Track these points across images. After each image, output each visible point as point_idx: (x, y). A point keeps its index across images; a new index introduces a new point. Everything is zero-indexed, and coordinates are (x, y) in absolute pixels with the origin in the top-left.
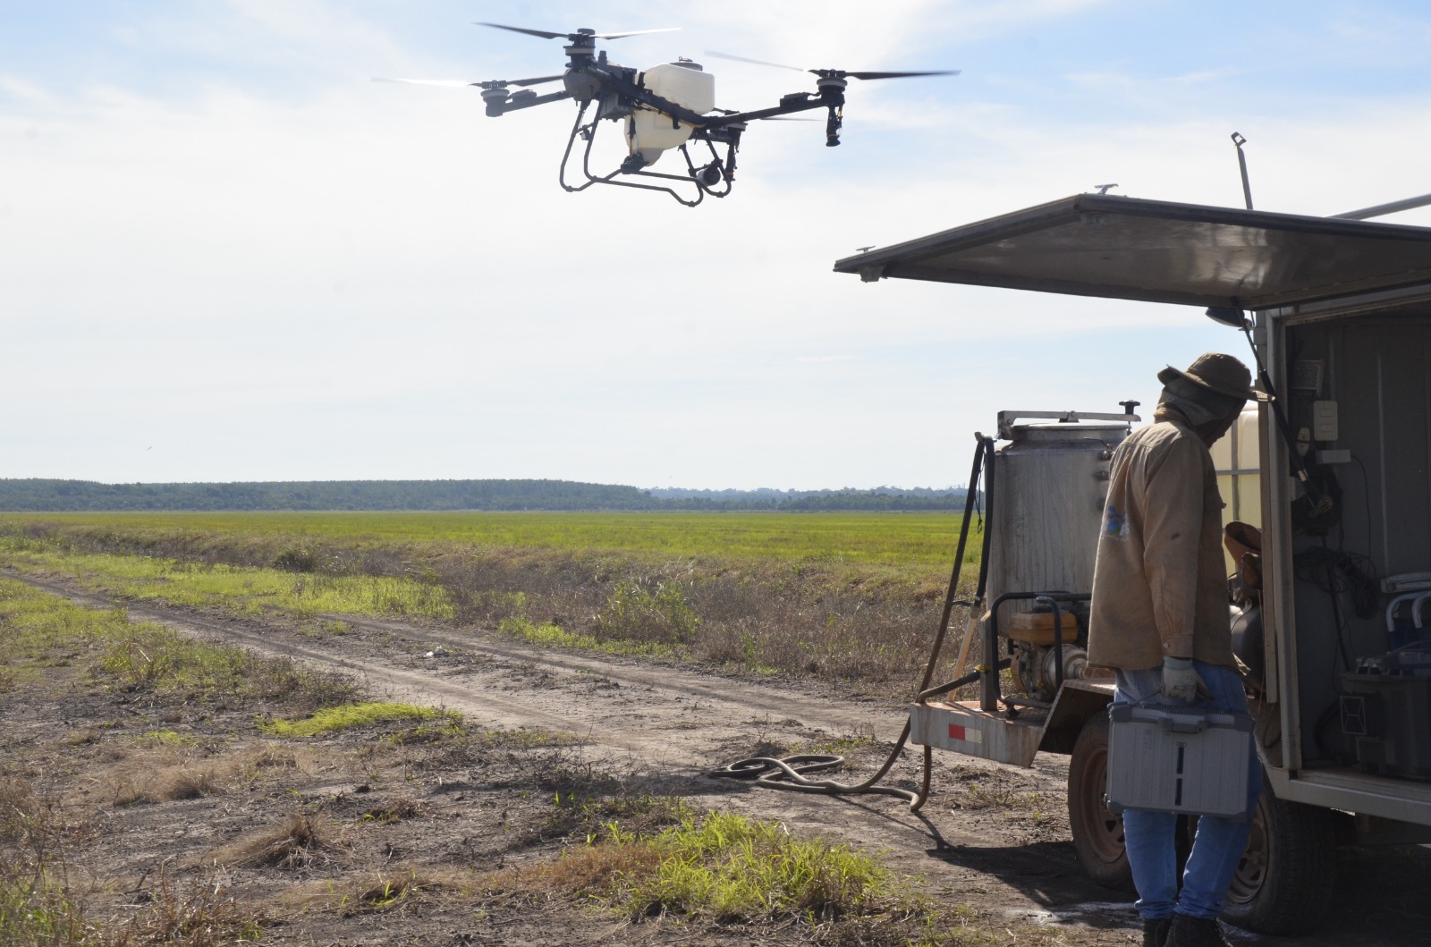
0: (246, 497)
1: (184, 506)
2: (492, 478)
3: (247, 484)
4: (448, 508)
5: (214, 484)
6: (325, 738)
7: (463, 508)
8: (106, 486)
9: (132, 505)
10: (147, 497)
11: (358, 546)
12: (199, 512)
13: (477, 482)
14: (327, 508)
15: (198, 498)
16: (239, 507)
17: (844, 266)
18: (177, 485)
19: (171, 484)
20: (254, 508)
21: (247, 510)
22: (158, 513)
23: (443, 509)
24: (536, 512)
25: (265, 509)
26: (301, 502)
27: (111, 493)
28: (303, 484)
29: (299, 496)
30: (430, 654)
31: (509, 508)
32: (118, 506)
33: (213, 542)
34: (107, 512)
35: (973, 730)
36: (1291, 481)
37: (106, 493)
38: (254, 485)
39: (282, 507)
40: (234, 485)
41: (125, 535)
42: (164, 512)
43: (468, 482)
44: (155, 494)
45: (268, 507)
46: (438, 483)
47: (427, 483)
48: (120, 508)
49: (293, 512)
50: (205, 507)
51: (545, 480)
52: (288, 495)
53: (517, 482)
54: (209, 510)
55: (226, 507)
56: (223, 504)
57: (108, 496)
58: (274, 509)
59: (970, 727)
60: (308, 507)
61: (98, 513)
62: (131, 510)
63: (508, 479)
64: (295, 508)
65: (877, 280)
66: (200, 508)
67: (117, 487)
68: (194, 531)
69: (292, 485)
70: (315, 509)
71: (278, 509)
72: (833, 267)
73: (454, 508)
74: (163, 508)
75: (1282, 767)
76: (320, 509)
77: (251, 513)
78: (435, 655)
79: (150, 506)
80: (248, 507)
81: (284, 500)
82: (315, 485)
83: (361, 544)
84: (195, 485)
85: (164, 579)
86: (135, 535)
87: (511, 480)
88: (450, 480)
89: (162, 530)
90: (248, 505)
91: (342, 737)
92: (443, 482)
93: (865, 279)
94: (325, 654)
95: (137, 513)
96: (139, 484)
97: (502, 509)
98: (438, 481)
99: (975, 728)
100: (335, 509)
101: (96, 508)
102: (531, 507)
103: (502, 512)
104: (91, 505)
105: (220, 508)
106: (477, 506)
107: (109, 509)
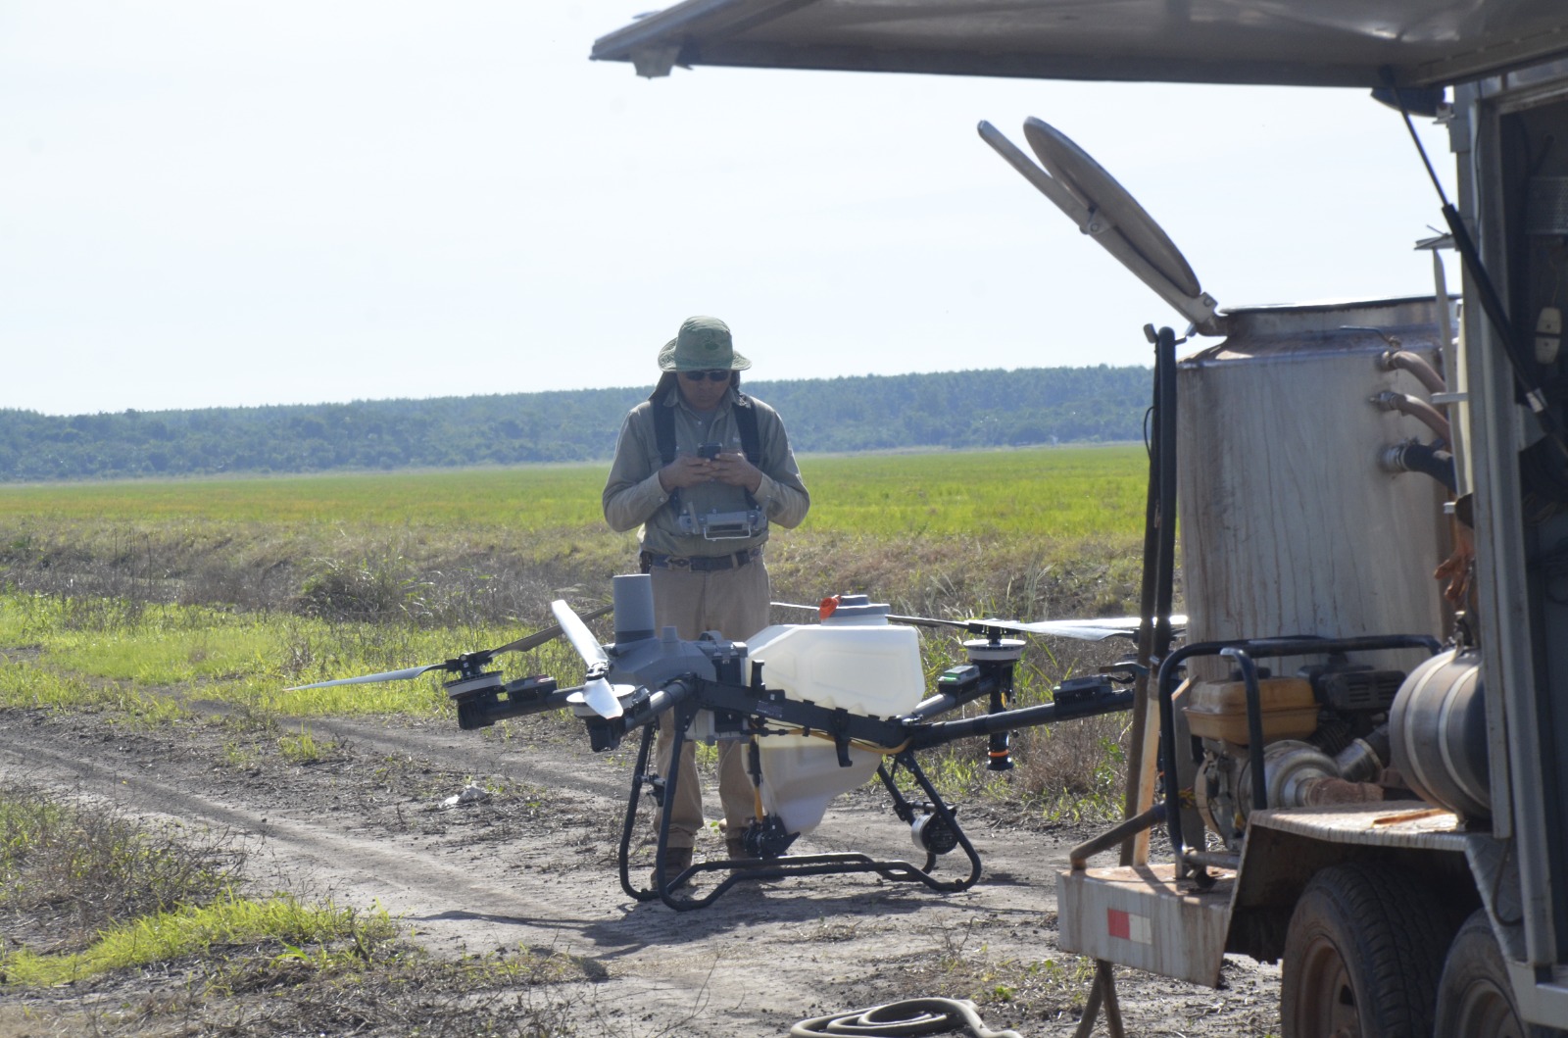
0: (387, 438)
1: (241, 464)
2: (971, 368)
3: (386, 405)
4: (865, 445)
5: (309, 408)
6: (93, 988)
7: (902, 444)
8: (56, 422)
9: (119, 465)
10: (152, 445)
11: (575, 550)
12: (275, 477)
13: (935, 379)
14: (575, 456)
15: (272, 442)
16: (370, 461)
17: (609, 49)
18: (223, 413)
19: (209, 410)
20: (405, 462)
21: (388, 467)
22: (179, 481)
23: (856, 448)
24: (1078, 447)
25: (433, 463)
26: (517, 443)
27: (69, 438)
28: (522, 399)
29: (512, 429)
30: (453, 800)
31: (1017, 439)
32: (84, 468)
33: (255, 550)
34: (60, 485)
35: (1139, 918)
36: (1518, 413)
37: (55, 438)
38: (404, 407)
39: (471, 457)
40: (356, 409)
41: (61, 541)
42: (193, 480)
43: (914, 379)
44: (171, 437)
45: (440, 459)
46: (841, 385)
47: (815, 385)
48: (90, 473)
49: (498, 469)
50: (290, 464)
51: (1103, 367)
52: (485, 428)
53: (1036, 374)
54: (298, 470)
55: (340, 461)
56: (332, 455)
57: (61, 446)
58: (452, 463)
59: (1135, 914)
60: (534, 456)
61: (38, 485)
62: (115, 476)
63: (1010, 368)
64: (502, 459)
65: (666, 72)
66: (276, 467)
67: (81, 422)
68: (221, 524)
69: (493, 403)
70: (550, 459)
71: (463, 463)
72: (589, 52)
73: (881, 444)
74: (190, 470)
75: (1524, 960)
76: (562, 459)
77: (398, 473)
78: (462, 803)
79: (159, 464)
80: (392, 461)
81: (477, 440)
82: (550, 401)
83: (580, 544)
84: (267, 412)
85: (38, 647)
86: (85, 538)
87: (1020, 371)
88: (871, 377)
89: (143, 527)
90: (391, 456)
91: (127, 985)
92: (854, 381)
93: (644, 70)
94: (241, 808)
95: (130, 482)
96: (131, 414)
97: (998, 443)
98: (840, 379)
99: (1142, 916)
100: (596, 457)
101: (33, 474)
102: (1069, 434)
103: (998, 450)
104: (20, 467)
105: (324, 465)
106: (936, 437)
107: (63, 476)
